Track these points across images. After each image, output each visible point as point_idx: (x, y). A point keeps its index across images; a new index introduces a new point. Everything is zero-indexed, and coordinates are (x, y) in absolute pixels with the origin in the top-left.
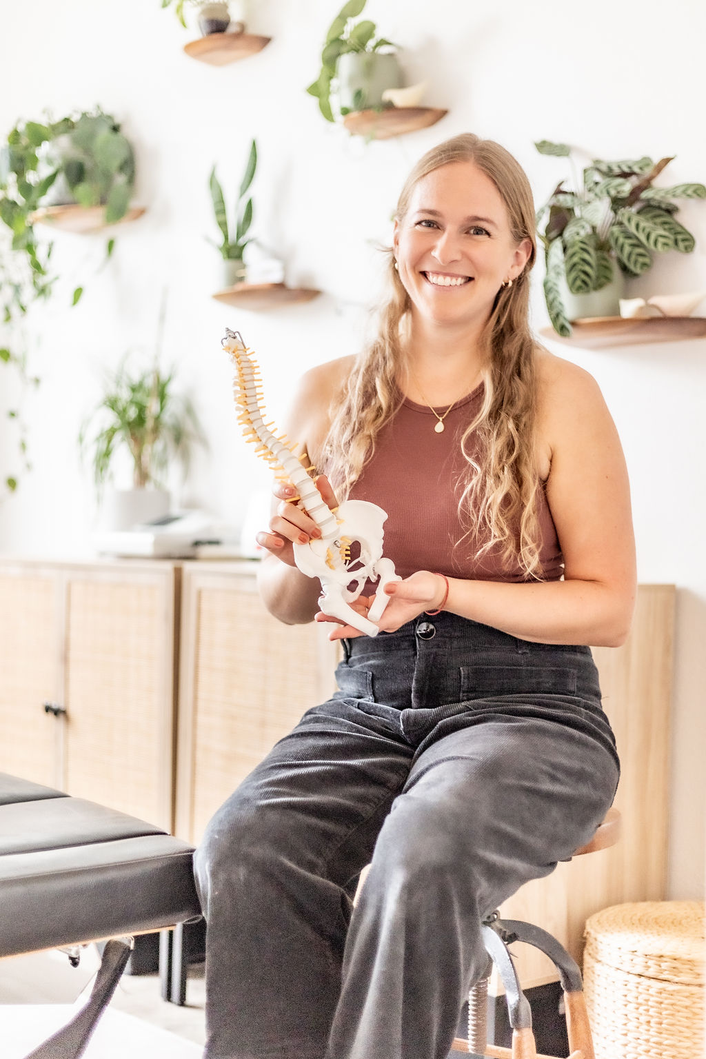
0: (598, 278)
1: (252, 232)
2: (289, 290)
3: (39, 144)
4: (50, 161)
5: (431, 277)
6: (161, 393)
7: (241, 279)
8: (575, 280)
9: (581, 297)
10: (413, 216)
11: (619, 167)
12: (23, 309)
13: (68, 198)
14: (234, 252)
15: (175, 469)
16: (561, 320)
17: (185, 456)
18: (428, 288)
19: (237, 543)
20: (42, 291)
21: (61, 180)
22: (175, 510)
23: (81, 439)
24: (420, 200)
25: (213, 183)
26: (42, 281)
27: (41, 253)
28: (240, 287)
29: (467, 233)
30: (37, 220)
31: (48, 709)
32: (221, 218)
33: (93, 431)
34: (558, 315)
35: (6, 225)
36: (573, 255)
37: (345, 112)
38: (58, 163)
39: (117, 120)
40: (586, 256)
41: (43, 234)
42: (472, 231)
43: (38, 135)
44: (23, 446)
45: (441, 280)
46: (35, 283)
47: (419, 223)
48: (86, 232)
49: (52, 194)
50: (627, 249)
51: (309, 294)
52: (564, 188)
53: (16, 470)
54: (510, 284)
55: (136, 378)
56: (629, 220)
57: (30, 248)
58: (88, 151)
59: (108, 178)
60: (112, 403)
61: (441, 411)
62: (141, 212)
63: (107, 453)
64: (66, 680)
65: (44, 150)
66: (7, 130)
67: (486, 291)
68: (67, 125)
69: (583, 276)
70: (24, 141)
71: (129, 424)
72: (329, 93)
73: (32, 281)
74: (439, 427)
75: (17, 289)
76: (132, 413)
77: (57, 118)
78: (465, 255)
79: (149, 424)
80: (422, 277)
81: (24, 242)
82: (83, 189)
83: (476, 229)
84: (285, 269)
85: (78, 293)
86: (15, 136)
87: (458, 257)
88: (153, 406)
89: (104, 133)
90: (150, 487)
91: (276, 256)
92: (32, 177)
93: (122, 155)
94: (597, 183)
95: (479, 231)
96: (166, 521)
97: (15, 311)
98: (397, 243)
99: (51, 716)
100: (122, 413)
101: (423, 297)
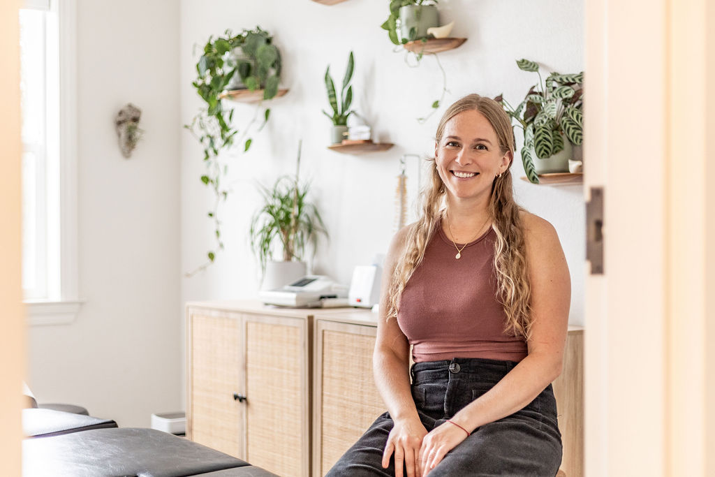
0: (554, 148)
1: (352, 107)
2: (375, 144)
3: (223, 53)
4: (230, 64)
5: (455, 174)
6: (300, 202)
7: (346, 138)
8: (541, 150)
9: (544, 160)
10: (444, 141)
11: (567, 79)
12: (216, 152)
13: (241, 85)
14: (340, 120)
15: (308, 248)
16: (533, 174)
17: (315, 241)
18: (454, 179)
19: (346, 297)
20: (228, 141)
21: (236, 74)
22: (310, 276)
23: (252, 231)
24: (449, 131)
25: (327, 78)
26: (227, 135)
27: (226, 118)
28: (345, 142)
29: (475, 148)
30: (223, 97)
31: (236, 397)
32: (333, 100)
33: (259, 227)
34: (531, 171)
35: (205, 101)
36: (540, 135)
37: (405, 42)
38: (235, 64)
39: (271, 35)
40: (547, 136)
41: (227, 105)
42: (477, 147)
43: (223, 46)
44: (218, 233)
45: (461, 175)
46: (223, 136)
47: (448, 144)
48: (252, 103)
49: (232, 83)
50: (571, 131)
51: (386, 146)
52: (535, 90)
53: (214, 248)
54: (501, 175)
55: (284, 193)
56: (572, 113)
57: (219, 116)
58: (253, 57)
59: (265, 72)
60: (270, 210)
61: (460, 246)
62: (286, 91)
63: (268, 241)
64: (247, 380)
65: (226, 56)
66: (204, 44)
67: (486, 180)
68: (240, 40)
69: (545, 148)
70: (215, 50)
71: (281, 221)
72: (395, 28)
73: (220, 134)
74: (458, 256)
75: (212, 139)
76: (282, 215)
77: (234, 35)
78: (474, 161)
79: (293, 223)
80: (451, 174)
81: (216, 112)
82: (249, 80)
83: (480, 146)
84: (371, 131)
85: (249, 143)
86: (209, 46)
87: (470, 162)
88: (295, 211)
89: (262, 45)
90: (294, 259)
91: (366, 123)
92: (219, 72)
93: (274, 57)
94: (554, 88)
95: (482, 147)
96: (303, 283)
97: (211, 152)
98: (437, 156)
99: (238, 401)
100: (276, 215)
101: (451, 184)
